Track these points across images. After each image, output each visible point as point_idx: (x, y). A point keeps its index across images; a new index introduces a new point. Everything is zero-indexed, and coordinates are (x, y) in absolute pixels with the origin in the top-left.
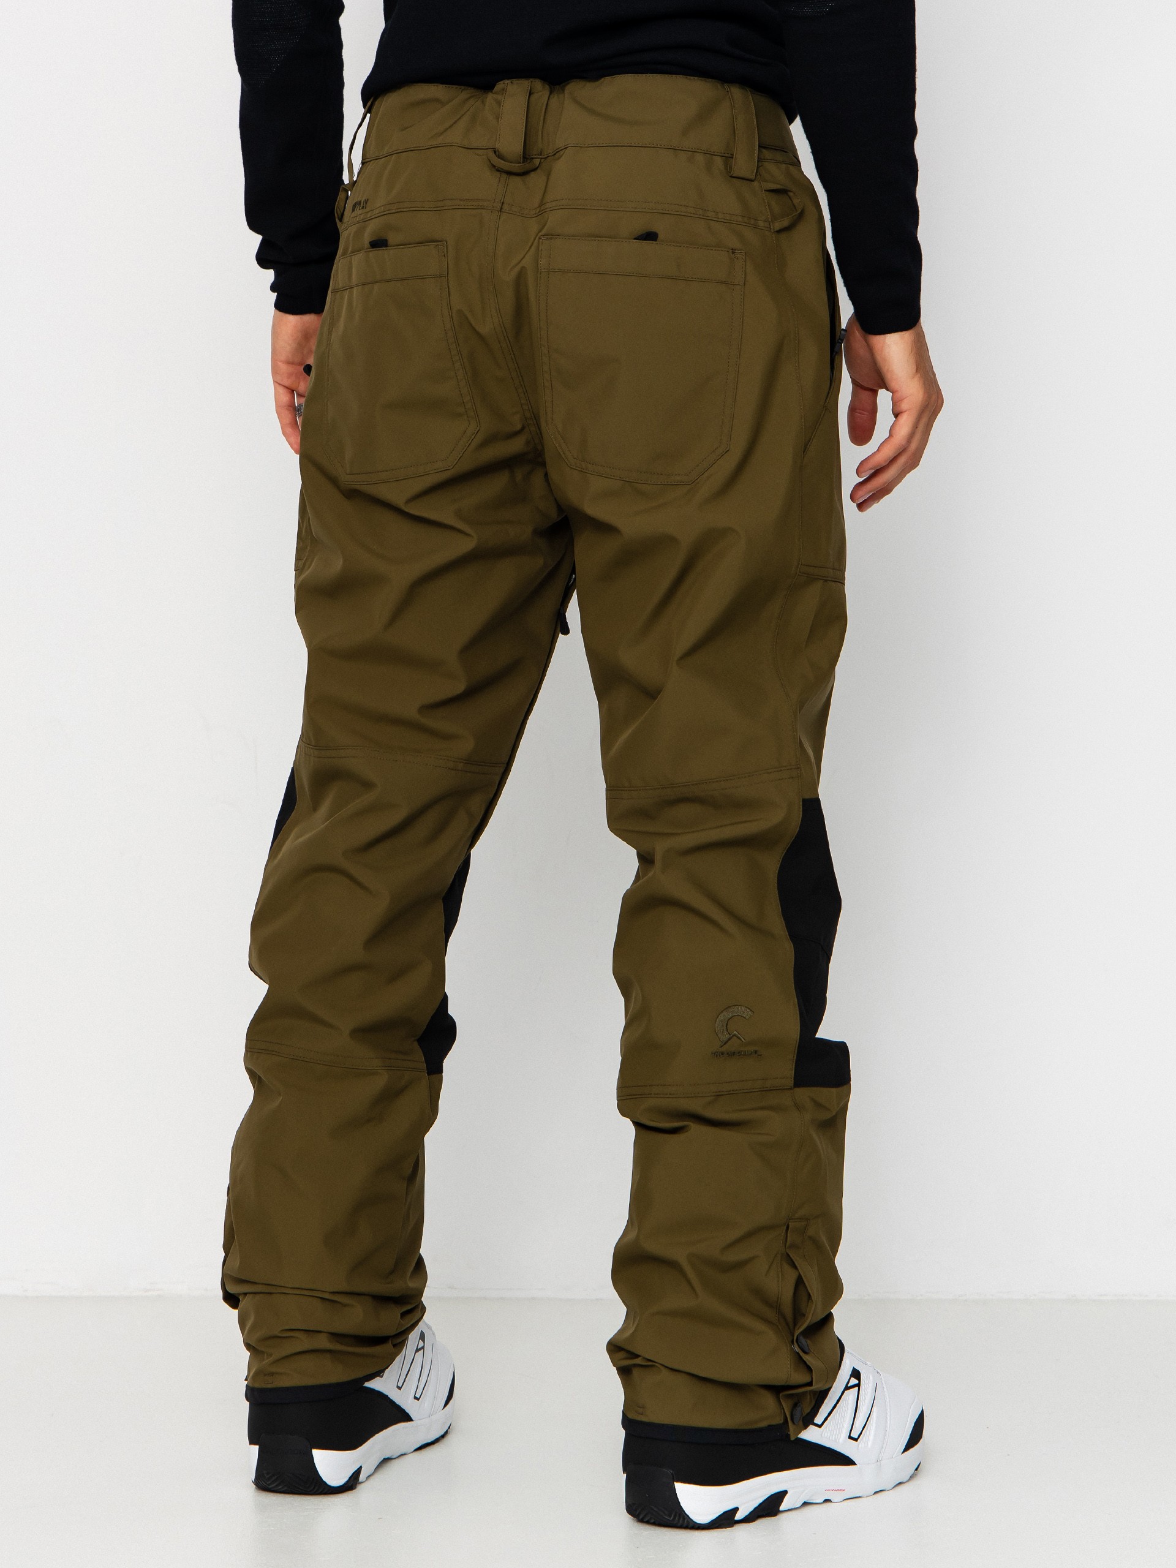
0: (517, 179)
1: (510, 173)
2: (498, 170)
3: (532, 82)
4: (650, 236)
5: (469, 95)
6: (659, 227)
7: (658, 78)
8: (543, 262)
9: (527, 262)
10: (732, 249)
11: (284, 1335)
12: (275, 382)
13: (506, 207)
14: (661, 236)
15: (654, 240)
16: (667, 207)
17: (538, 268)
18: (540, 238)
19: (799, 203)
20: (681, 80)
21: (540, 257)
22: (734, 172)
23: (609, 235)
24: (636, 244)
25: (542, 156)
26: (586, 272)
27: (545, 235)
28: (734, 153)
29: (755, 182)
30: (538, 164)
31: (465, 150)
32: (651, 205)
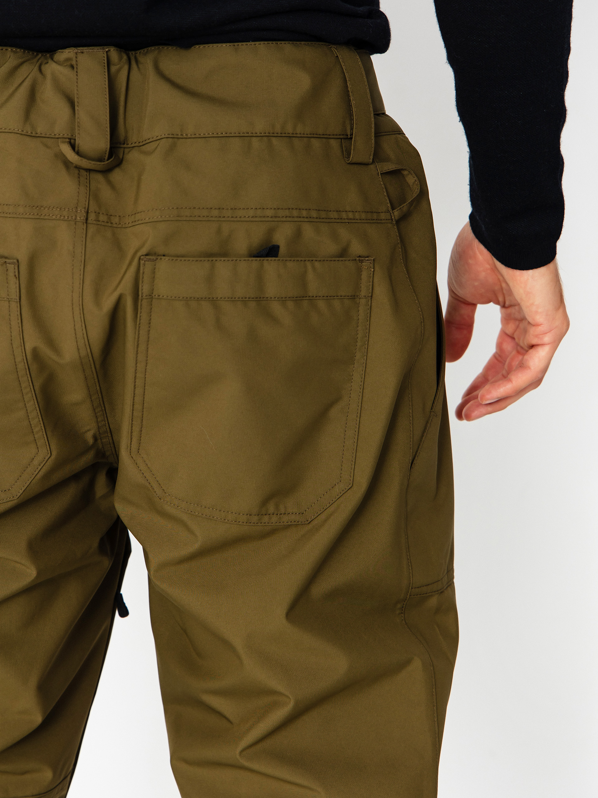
0: (98, 178)
1: (87, 172)
2: (72, 169)
3: (107, 50)
4: (270, 251)
5: (21, 60)
6: (282, 237)
7: (261, 46)
8: (145, 289)
9: (126, 286)
10: (359, 257)
13: (92, 216)
14: (282, 250)
15: (277, 257)
16: (287, 213)
17: (138, 296)
18: (140, 259)
19: (414, 183)
20: (287, 47)
21: (141, 282)
22: (353, 157)
23: (224, 254)
24: (255, 263)
25: (125, 146)
26: (198, 300)
27: (147, 255)
28: (352, 135)
29: (372, 166)
30: (121, 157)
31: (28, 139)
32: (269, 213)
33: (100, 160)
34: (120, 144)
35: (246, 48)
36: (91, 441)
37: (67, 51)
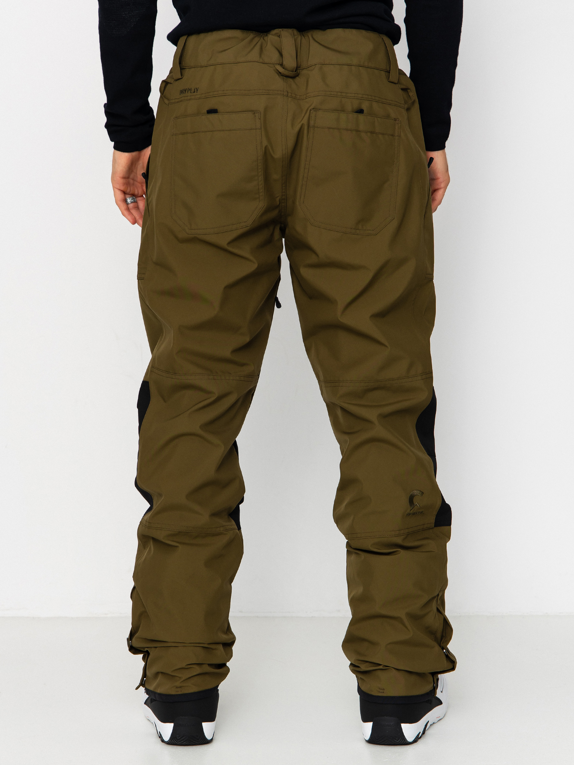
0: (291, 80)
1: (287, 77)
2: (282, 75)
3: (293, 30)
4: (361, 111)
5: (255, 35)
6: (365, 106)
7: (354, 31)
8: (312, 123)
9: (305, 121)
10: (395, 119)
11: (186, 667)
12: (114, 187)
13: (290, 94)
14: (365, 111)
15: (363, 113)
16: (367, 96)
17: (309, 126)
18: (310, 110)
19: (412, 95)
20: (364, 32)
21: (310, 120)
22: (391, 79)
23: (343, 110)
24: (355, 115)
25: (300, 68)
26: (333, 128)
27: (313, 109)
28: (390, 70)
29: (397, 85)
30: (299, 72)
31: (262, 64)
32: (360, 96)
33: (293, 71)
34: (298, 68)
35: (348, 31)
36: (278, 203)
37: (276, 30)
